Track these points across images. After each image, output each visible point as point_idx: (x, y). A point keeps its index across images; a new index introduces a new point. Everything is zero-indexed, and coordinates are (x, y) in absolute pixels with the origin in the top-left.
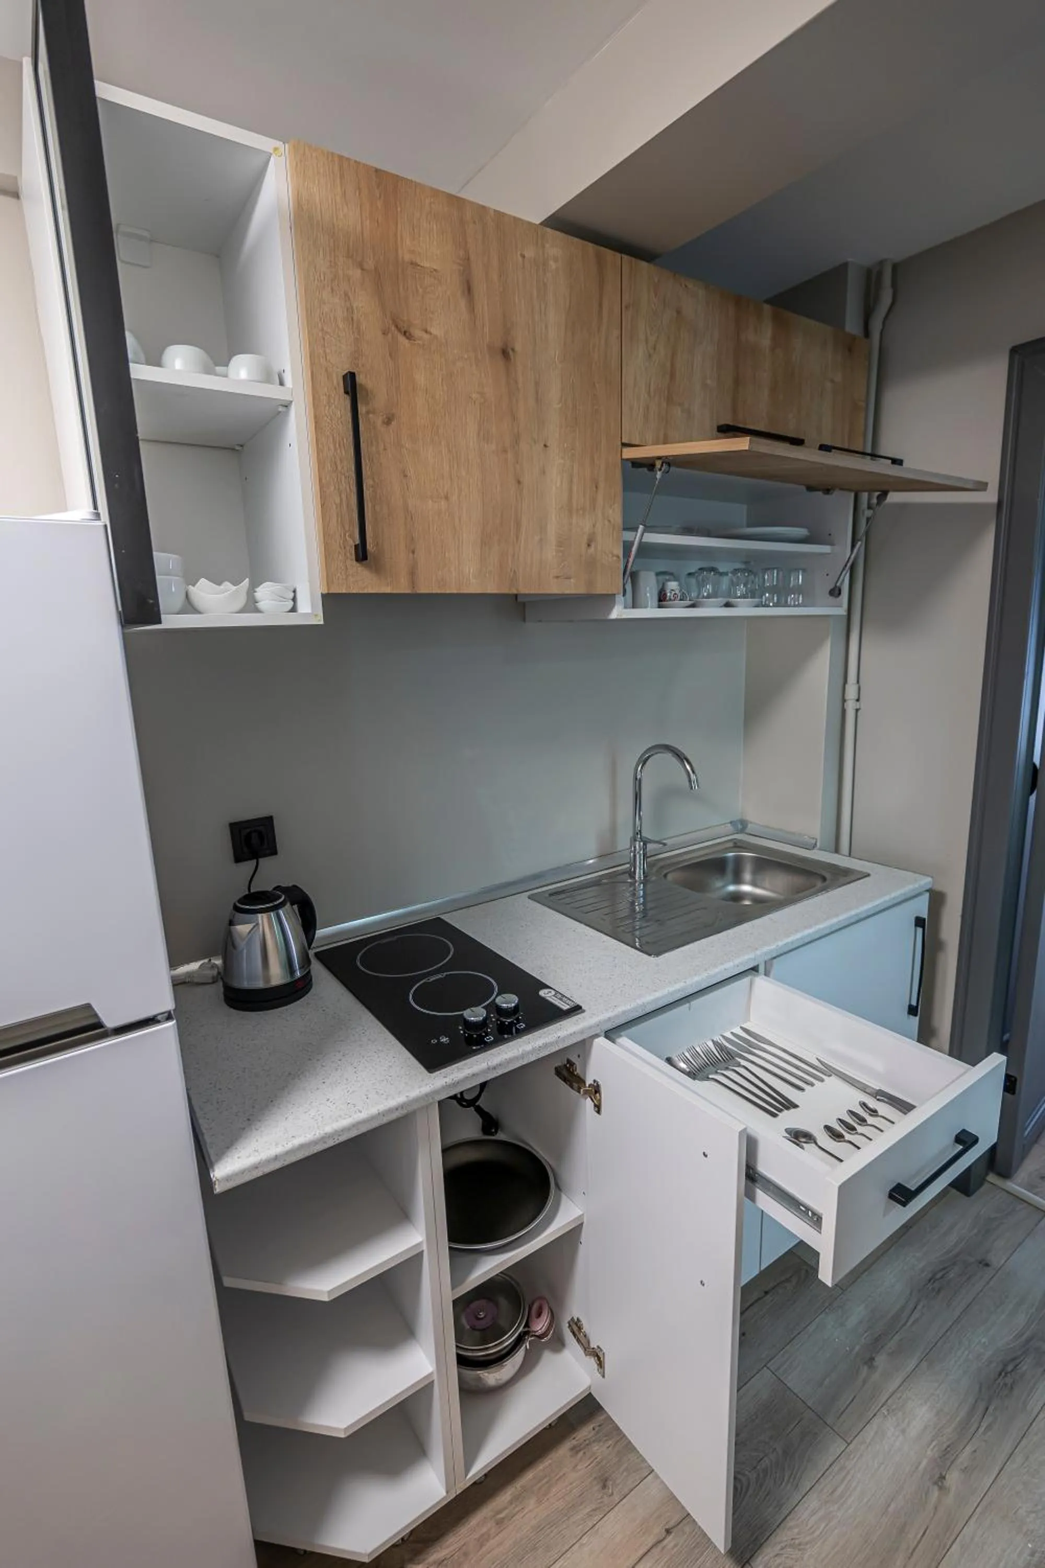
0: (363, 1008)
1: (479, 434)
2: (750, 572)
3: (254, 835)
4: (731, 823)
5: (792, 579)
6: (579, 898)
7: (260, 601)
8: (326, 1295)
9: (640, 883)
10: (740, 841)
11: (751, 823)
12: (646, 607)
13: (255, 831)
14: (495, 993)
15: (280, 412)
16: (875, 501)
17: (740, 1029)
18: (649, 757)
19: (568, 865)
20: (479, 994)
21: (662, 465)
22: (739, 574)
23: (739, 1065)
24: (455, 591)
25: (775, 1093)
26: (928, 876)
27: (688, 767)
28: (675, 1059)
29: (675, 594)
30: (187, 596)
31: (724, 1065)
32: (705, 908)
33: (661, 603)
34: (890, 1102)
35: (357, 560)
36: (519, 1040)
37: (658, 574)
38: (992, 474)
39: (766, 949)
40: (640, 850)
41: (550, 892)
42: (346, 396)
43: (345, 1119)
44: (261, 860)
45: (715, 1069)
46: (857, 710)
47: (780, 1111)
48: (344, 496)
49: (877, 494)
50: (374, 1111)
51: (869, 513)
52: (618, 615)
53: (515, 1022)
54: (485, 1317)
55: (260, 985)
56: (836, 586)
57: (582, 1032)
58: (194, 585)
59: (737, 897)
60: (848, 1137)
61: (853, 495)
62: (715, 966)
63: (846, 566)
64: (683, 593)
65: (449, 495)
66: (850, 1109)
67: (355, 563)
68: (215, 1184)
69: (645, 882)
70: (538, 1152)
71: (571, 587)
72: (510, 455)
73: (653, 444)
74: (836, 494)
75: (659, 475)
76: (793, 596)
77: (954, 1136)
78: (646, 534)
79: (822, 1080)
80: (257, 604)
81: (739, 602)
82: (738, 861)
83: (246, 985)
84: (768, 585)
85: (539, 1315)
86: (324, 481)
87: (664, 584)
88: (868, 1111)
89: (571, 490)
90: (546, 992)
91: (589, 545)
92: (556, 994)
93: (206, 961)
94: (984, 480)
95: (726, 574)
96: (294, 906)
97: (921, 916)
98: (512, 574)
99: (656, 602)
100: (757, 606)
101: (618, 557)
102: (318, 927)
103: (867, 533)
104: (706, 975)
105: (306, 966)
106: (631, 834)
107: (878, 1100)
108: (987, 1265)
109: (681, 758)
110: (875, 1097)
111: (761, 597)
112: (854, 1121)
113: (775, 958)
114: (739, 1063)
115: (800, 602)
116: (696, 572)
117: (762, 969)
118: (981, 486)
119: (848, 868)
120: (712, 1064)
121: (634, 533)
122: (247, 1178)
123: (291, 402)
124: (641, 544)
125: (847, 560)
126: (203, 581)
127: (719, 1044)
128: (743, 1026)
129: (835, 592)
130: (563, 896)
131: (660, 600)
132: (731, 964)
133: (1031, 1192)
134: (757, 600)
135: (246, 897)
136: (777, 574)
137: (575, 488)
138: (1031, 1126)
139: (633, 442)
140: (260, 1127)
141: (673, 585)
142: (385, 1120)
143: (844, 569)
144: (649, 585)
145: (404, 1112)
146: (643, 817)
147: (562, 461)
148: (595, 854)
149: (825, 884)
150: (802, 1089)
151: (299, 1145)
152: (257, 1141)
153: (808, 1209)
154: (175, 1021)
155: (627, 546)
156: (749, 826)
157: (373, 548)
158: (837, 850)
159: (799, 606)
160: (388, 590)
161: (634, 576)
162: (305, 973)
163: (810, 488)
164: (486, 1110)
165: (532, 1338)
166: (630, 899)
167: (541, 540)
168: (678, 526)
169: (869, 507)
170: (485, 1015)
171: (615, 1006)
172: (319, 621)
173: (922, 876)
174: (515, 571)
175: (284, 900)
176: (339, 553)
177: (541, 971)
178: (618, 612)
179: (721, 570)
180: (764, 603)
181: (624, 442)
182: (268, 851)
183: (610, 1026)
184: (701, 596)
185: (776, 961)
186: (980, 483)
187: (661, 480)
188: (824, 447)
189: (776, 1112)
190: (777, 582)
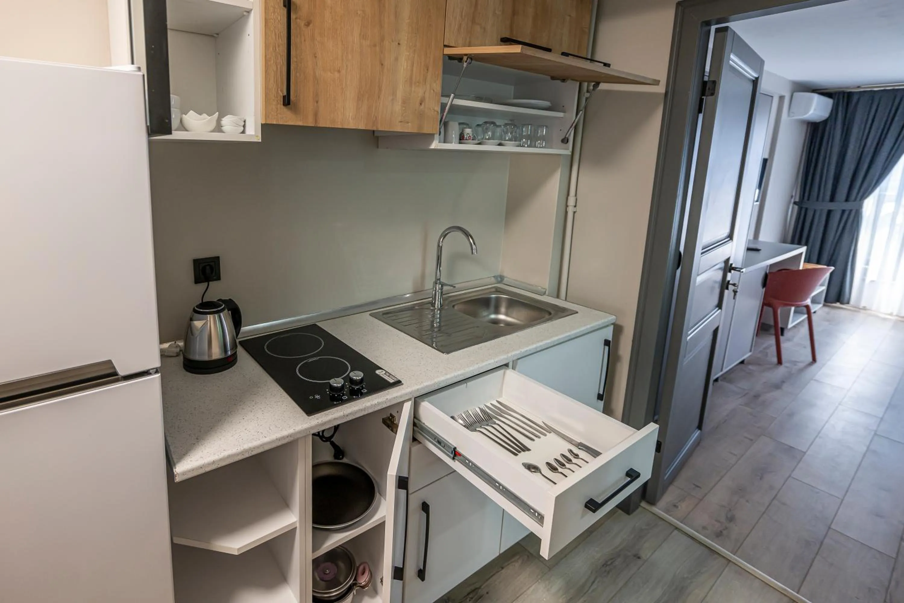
0: (268, 376)
1: (360, 34)
2: (515, 126)
3: (208, 267)
4: (494, 277)
5: (539, 131)
6: (400, 317)
7: (224, 126)
8: (237, 551)
9: (438, 310)
10: (500, 288)
11: (506, 277)
12: (452, 143)
13: (209, 265)
14: (349, 371)
15: (245, 15)
16: (591, 88)
17: (496, 401)
18: (447, 233)
19: (395, 297)
20: (339, 371)
21: (467, 59)
22: (508, 127)
23: (495, 423)
24: (340, 127)
25: (517, 442)
26: (614, 315)
27: (471, 241)
28: (456, 417)
29: (470, 136)
30: (182, 120)
31: (485, 423)
32: (478, 327)
33: (460, 141)
34: (586, 450)
35: (284, 105)
36: (363, 399)
37: (460, 124)
38: (663, 77)
39: (513, 353)
40: (439, 290)
41: (383, 312)
42: (284, 8)
43: (256, 441)
44: (211, 283)
45: (480, 425)
46: (574, 212)
47: (520, 452)
48: (279, 67)
49: (593, 83)
50: (273, 437)
51: (587, 95)
52: (435, 147)
53: (361, 388)
54: (329, 573)
55: (206, 358)
56: (565, 137)
58: (186, 115)
59: (496, 322)
60: (560, 470)
61: (578, 84)
62: (483, 361)
63: (572, 125)
64: (474, 136)
65: (340, 70)
66: (555, 458)
67: (282, 106)
68: (176, 476)
69: (441, 309)
70: (368, 471)
71: (409, 128)
72: (378, 48)
73: (462, 47)
74: (569, 83)
75: (465, 65)
76: (539, 142)
77: (625, 473)
78: (455, 100)
79: (545, 435)
80: (222, 128)
81: (507, 143)
82: (498, 300)
83: (197, 358)
84: (525, 134)
85: (363, 573)
86: (268, 57)
87: (463, 131)
88: (572, 455)
89: (412, 70)
90: (380, 372)
91: (421, 104)
92: (385, 373)
93: (173, 342)
94: (657, 79)
95: (500, 126)
96: (229, 312)
97: (608, 339)
98: (374, 119)
99: (458, 140)
100: (518, 146)
101: (438, 112)
102: (242, 326)
103: (586, 108)
104: (477, 367)
105: (234, 349)
106: (434, 280)
107: (579, 449)
108: (639, 558)
109: (467, 235)
110: (578, 447)
111: (521, 141)
112: (565, 461)
113: (519, 359)
115: (544, 145)
116: (482, 124)
117: (511, 365)
118: (656, 83)
119: (564, 308)
120: (478, 422)
121: (448, 98)
122: (196, 474)
123: (251, 10)
124: (452, 105)
125: (573, 121)
126: (191, 112)
127: (484, 410)
128: (498, 400)
129: (565, 141)
130: (391, 314)
131: (460, 139)
132: (492, 361)
133: (667, 514)
134: (517, 143)
135: (200, 304)
136: (531, 127)
137: (415, 69)
138: (669, 473)
139: (451, 45)
140: (204, 444)
141: (468, 131)
142: (280, 443)
143: (571, 127)
144: (454, 130)
145: (292, 439)
146: (442, 271)
147: (408, 54)
148: (411, 291)
149: (551, 316)
150: (533, 440)
151: (228, 455)
152: (202, 452)
153: (535, 511)
154: (160, 374)
155: (443, 106)
156: (505, 279)
157: (294, 98)
158: (558, 296)
159: (542, 147)
160: (300, 123)
161: (446, 124)
162: (233, 353)
163: (553, 78)
164: (337, 444)
165: (358, 588)
166: (431, 319)
167: (393, 100)
168: (474, 96)
169: (588, 91)
170: (343, 383)
171: (422, 382)
172: (259, 140)
173: (610, 315)
174: (376, 117)
175: (224, 307)
176: (274, 100)
177: (377, 359)
178: (435, 145)
179: (497, 124)
180: (522, 145)
181: (445, 44)
182: (215, 278)
183: (418, 394)
184: (484, 138)
185: (519, 361)
186: (655, 80)
187: (466, 68)
188: (564, 54)
189: (517, 453)
190: (530, 133)
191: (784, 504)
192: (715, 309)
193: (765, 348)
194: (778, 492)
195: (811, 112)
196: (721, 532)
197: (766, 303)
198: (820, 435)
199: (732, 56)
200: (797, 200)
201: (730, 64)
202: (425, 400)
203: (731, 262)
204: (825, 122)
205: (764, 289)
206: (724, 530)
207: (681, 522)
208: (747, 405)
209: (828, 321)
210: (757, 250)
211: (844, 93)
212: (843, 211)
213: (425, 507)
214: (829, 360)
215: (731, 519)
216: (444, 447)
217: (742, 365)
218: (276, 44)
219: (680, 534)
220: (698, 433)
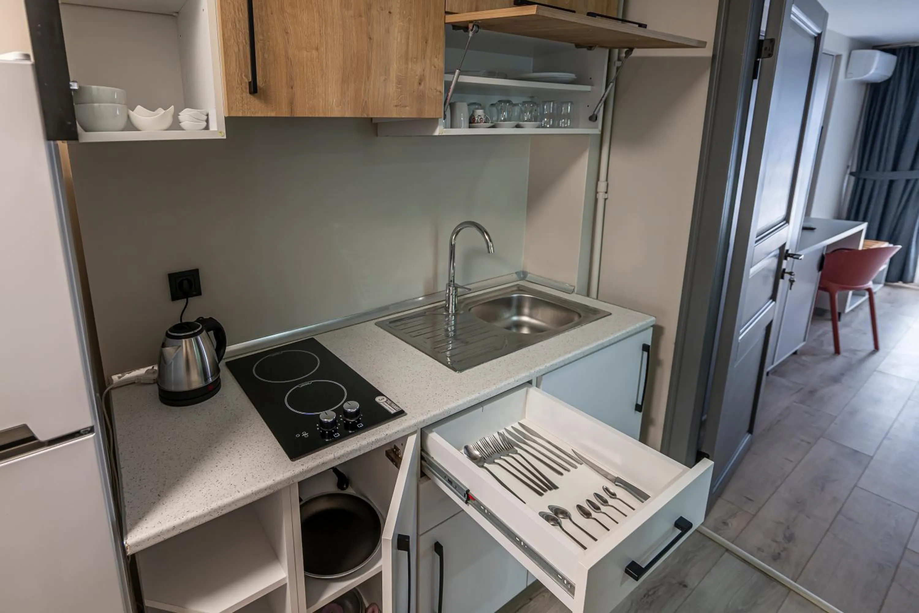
1: (341, 4)
2: (535, 104)
3: (185, 282)
4: (516, 273)
5: (563, 108)
6: (409, 325)
7: (182, 122)
9: (453, 315)
10: (522, 286)
11: (530, 273)
12: (460, 127)
13: (185, 280)
14: (344, 400)
16: (623, 55)
17: (518, 424)
18: (460, 230)
19: (404, 302)
20: (333, 400)
21: (473, 27)
22: (526, 105)
23: (516, 453)
24: (322, 115)
25: (542, 477)
26: (653, 316)
27: (487, 237)
29: (481, 118)
30: (128, 117)
31: (505, 452)
32: (496, 336)
33: (471, 124)
34: (625, 488)
35: (250, 93)
36: (358, 436)
37: (470, 104)
38: (709, 36)
39: (537, 369)
40: (453, 292)
41: (390, 321)
43: (227, 497)
44: (189, 299)
45: (499, 456)
46: (606, 199)
47: (545, 491)
48: (241, 48)
49: (625, 50)
50: (248, 491)
51: (618, 64)
52: (439, 134)
53: (356, 422)
55: (185, 388)
56: (594, 114)
57: (404, 430)
58: (133, 110)
59: (519, 325)
60: (594, 515)
61: (608, 50)
62: (501, 381)
63: (601, 100)
64: (487, 117)
65: (319, 47)
66: (596, 492)
67: (248, 94)
68: (127, 549)
69: (456, 315)
71: (408, 113)
72: (364, 19)
73: (467, 12)
74: (597, 50)
75: (471, 34)
76: (563, 120)
77: (674, 522)
78: (460, 76)
79: (576, 467)
80: (181, 124)
81: (525, 124)
82: (520, 300)
83: (173, 388)
84: (546, 112)
86: (226, 35)
87: (473, 112)
88: (609, 494)
89: (408, 44)
90: (380, 399)
91: (420, 84)
92: (387, 401)
93: (150, 367)
94: (705, 40)
95: (517, 105)
96: (209, 333)
97: (647, 344)
98: (363, 103)
99: (467, 124)
100: (538, 127)
101: (440, 92)
102: (227, 345)
103: (617, 79)
104: (495, 388)
105: (216, 374)
106: (447, 282)
107: (616, 485)
108: (685, 586)
109: (482, 231)
110: (615, 483)
111: (541, 121)
112: (599, 502)
113: (544, 374)
114: (517, 451)
115: (569, 124)
116: (496, 103)
117: (534, 382)
118: (702, 44)
119: (596, 309)
120: (497, 452)
121: (453, 75)
122: (152, 543)
124: (457, 83)
125: (602, 95)
126: (139, 108)
127: (503, 436)
128: (520, 422)
129: (593, 118)
130: (399, 323)
131: (470, 123)
132: (513, 380)
133: (717, 534)
134: (538, 123)
135: (176, 326)
136: (553, 104)
137: (411, 42)
139: (453, 11)
141: (480, 112)
142: (256, 498)
143: (600, 102)
144: (463, 113)
145: (272, 491)
146: (456, 268)
147: (401, 23)
148: (423, 294)
149: (580, 320)
150: (561, 474)
151: (192, 519)
153: (564, 578)
154: (95, 434)
155: (447, 85)
156: (529, 275)
157: (262, 84)
158: (588, 295)
159: (567, 127)
160: (273, 115)
161: (452, 106)
162: (215, 379)
163: (578, 46)
164: (340, 471)
166: (445, 327)
167: (385, 80)
168: (484, 71)
169: (619, 59)
170: (334, 417)
171: (429, 411)
172: (223, 136)
173: (649, 316)
174: (366, 102)
175: (202, 328)
176: (237, 88)
177: (378, 381)
178: (440, 131)
179: (514, 102)
180: (543, 125)
181: (446, 10)
182: (194, 293)
183: (424, 425)
184: (499, 120)
185: (544, 377)
186: (700, 42)
187: (472, 38)
188: (591, 14)
189: (542, 492)
190: (552, 111)
191: (850, 519)
192: (768, 301)
193: (820, 336)
194: (843, 505)
195: (872, 71)
196: (779, 554)
197: (822, 287)
198: (889, 435)
199: (794, 9)
200: (854, 170)
201: (791, 18)
202: (433, 430)
203: (787, 248)
204: (888, 82)
205: (820, 273)
206: (782, 551)
207: (732, 542)
208: (802, 402)
209: (890, 302)
210: (812, 229)
211: (909, 48)
212: (908, 181)
213: (438, 548)
214: (893, 348)
215: (790, 538)
216: (455, 488)
217: (795, 356)
218: (236, 19)
219: (731, 556)
220: (748, 437)
